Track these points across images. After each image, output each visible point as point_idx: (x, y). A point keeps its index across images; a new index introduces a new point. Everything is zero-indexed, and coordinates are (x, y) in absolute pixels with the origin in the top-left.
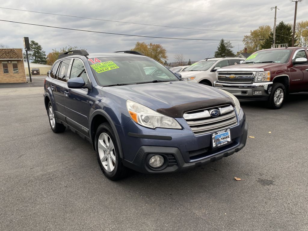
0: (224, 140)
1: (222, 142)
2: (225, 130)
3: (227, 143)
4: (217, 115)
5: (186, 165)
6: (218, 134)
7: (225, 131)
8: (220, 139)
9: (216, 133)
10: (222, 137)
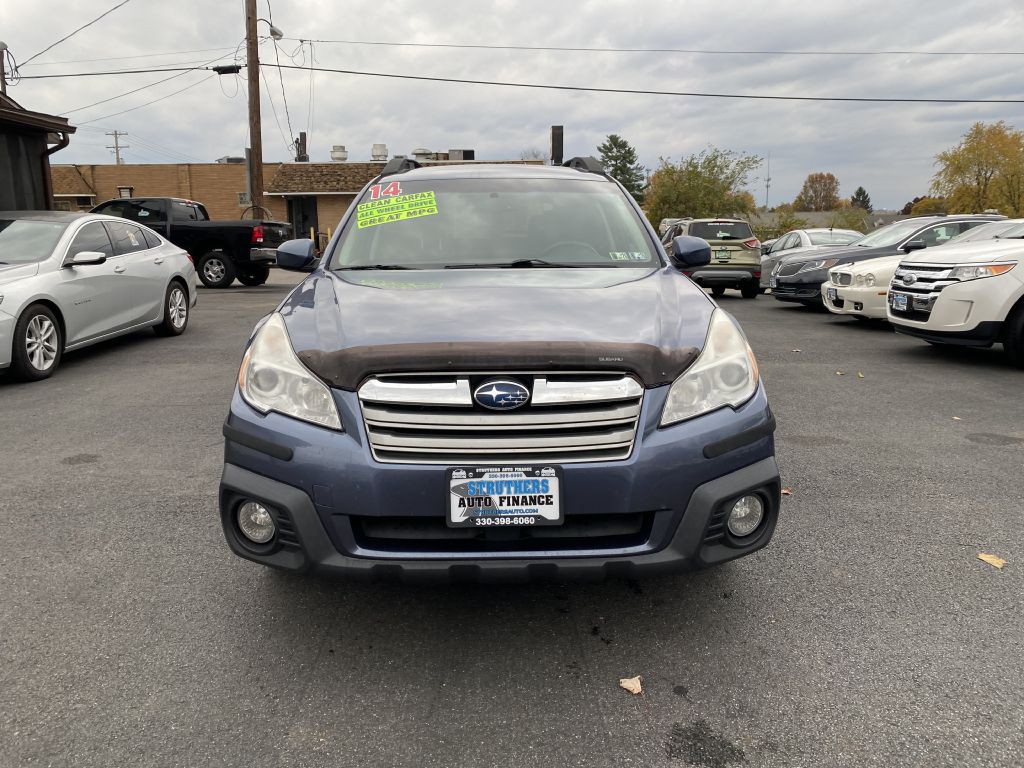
0: (516, 507)
1: (506, 512)
2: (530, 469)
3: (532, 521)
4: (506, 405)
5: (337, 561)
6: (486, 478)
7: (528, 474)
8: (496, 498)
9: (471, 471)
10: (505, 494)
